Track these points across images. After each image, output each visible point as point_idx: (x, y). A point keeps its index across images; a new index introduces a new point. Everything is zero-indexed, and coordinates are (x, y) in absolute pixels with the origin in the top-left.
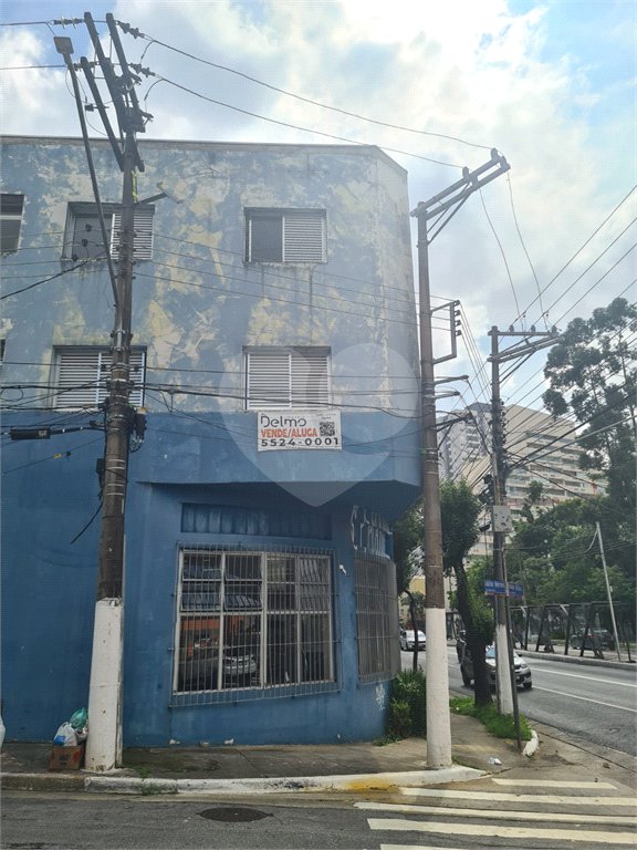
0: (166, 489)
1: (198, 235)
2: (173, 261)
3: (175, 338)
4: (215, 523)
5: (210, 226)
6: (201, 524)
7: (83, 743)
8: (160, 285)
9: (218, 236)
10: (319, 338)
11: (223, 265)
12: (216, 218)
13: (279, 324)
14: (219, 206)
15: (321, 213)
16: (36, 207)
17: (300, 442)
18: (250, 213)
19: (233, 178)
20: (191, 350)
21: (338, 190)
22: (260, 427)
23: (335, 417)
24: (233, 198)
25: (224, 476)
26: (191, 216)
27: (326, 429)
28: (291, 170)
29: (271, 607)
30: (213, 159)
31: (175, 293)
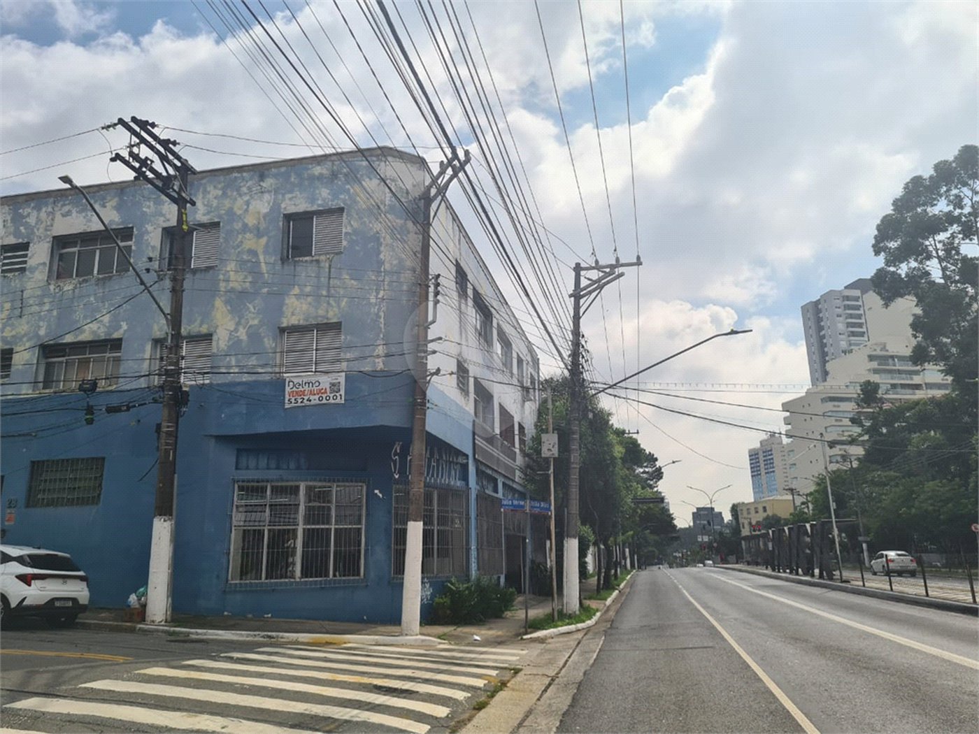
0: (223, 439)
1: (250, 242)
2: (231, 266)
3: (231, 326)
4: (263, 462)
5: (259, 234)
6: (252, 463)
7: (144, 606)
8: (222, 285)
9: (264, 240)
10: (333, 316)
11: (267, 262)
12: (263, 226)
13: (305, 307)
14: (265, 216)
15: (341, 210)
16: (141, 235)
17: (315, 400)
18: (289, 217)
19: (276, 191)
20: (242, 334)
21: (354, 189)
22: (288, 389)
23: (341, 379)
24: (275, 207)
25: (262, 428)
26: (245, 228)
27: (334, 387)
28: (320, 177)
29: (307, 521)
30: (262, 177)
31: (232, 290)
